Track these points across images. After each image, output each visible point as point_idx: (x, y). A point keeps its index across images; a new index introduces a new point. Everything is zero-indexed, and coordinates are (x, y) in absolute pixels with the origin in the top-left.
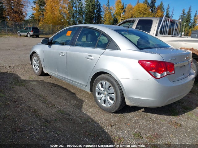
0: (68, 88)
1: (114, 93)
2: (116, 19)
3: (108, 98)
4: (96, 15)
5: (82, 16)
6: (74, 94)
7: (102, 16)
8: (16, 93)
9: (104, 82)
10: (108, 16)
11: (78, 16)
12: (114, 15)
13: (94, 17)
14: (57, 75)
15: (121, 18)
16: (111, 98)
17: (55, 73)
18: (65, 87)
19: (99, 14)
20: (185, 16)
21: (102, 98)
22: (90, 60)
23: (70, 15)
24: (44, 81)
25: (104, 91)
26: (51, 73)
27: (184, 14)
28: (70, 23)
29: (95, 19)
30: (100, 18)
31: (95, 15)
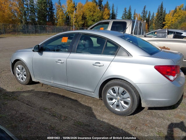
0: (66, 96)
1: (129, 98)
2: (69, 17)
3: (122, 102)
4: (49, 13)
5: (35, 14)
6: (76, 101)
7: (55, 14)
8: (15, 110)
9: (116, 88)
10: (60, 13)
11: (30, 14)
12: (66, 13)
13: (47, 15)
14: (53, 83)
15: (74, 16)
16: (126, 103)
17: (50, 81)
18: (62, 94)
19: (52, 12)
20: (127, 13)
21: (115, 103)
22: (97, 67)
23: (21, 13)
24: (36, 90)
25: (117, 96)
26: (44, 81)
27: (126, 12)
28: (22, 21)
29: (49, 17)
30: (53, 16)
31: (47, 13)
